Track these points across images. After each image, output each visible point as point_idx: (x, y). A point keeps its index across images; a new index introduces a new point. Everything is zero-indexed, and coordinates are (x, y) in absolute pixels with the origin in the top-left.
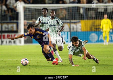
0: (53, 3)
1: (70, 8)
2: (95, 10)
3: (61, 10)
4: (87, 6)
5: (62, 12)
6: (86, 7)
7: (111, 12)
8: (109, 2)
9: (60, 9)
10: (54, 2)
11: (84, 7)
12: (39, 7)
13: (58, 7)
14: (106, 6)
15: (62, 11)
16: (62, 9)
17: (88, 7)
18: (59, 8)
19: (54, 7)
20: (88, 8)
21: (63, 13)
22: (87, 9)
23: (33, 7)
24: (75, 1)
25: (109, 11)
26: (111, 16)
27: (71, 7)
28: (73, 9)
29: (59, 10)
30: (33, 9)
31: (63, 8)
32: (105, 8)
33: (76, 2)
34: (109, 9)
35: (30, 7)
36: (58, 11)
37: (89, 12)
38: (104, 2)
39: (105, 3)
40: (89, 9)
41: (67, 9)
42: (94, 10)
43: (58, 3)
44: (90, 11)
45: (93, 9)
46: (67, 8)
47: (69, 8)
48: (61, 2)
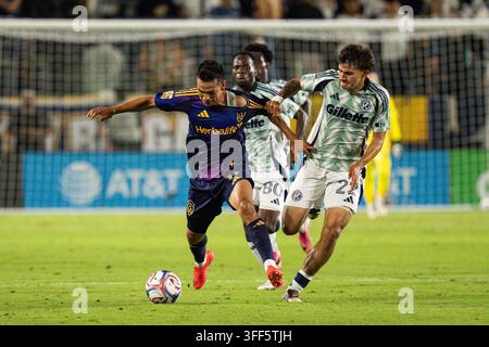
0: (121, 15)
1: (205, 37)
2: (324, 48)
3: (161, 47)
4: (284, 29)
5: (165, 59)
6: (280, 34)
7: (399, 62)
8: (390, 13)
9: (157, 42)
10: (130, 11)
11: (270, 34)
12: (54, 31)
13: (146, 31)
14: (379, 32)
15: (165, 51)
16: (164, 42)
17: (289, 35)
18: (153, 36)
19: (130, 31)
20: (293, 41)
21: (170, 65)
22: (288, 47)
23: (29, 30)
24: (229, 4)
25: (390, 55)
26: (401, 79)
27: (208, 33)
28: (219, 41)
29: (153, 48)
30: (29, 41)
31: (173, 40)
32: (374, 39)
33: (234, 10)
34: (389, 43)
35: (15, 34)
36: (148, 53)
37: (293, 60)
38: (368, 11)
39: (373, 17)
40: (297, 45)
41: (192, 43)
42: (319, 51)
43: (145, 12)
44: (298, 55)
45: (314, 46)
46: (189, 38)
47: (197, 37)
48: (161, 10)
